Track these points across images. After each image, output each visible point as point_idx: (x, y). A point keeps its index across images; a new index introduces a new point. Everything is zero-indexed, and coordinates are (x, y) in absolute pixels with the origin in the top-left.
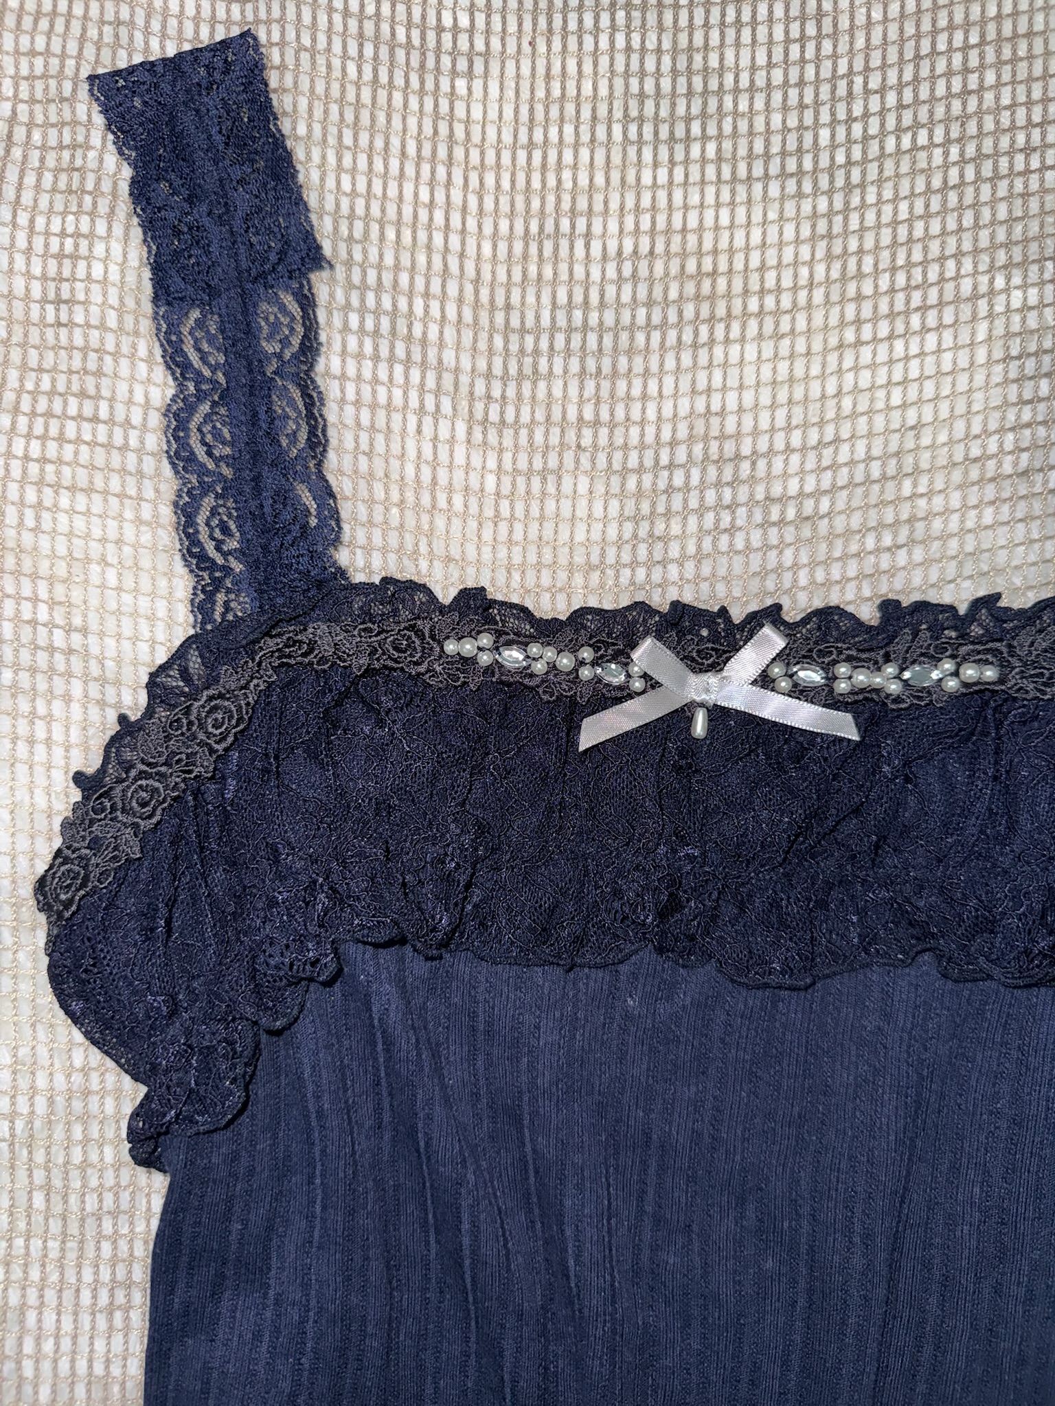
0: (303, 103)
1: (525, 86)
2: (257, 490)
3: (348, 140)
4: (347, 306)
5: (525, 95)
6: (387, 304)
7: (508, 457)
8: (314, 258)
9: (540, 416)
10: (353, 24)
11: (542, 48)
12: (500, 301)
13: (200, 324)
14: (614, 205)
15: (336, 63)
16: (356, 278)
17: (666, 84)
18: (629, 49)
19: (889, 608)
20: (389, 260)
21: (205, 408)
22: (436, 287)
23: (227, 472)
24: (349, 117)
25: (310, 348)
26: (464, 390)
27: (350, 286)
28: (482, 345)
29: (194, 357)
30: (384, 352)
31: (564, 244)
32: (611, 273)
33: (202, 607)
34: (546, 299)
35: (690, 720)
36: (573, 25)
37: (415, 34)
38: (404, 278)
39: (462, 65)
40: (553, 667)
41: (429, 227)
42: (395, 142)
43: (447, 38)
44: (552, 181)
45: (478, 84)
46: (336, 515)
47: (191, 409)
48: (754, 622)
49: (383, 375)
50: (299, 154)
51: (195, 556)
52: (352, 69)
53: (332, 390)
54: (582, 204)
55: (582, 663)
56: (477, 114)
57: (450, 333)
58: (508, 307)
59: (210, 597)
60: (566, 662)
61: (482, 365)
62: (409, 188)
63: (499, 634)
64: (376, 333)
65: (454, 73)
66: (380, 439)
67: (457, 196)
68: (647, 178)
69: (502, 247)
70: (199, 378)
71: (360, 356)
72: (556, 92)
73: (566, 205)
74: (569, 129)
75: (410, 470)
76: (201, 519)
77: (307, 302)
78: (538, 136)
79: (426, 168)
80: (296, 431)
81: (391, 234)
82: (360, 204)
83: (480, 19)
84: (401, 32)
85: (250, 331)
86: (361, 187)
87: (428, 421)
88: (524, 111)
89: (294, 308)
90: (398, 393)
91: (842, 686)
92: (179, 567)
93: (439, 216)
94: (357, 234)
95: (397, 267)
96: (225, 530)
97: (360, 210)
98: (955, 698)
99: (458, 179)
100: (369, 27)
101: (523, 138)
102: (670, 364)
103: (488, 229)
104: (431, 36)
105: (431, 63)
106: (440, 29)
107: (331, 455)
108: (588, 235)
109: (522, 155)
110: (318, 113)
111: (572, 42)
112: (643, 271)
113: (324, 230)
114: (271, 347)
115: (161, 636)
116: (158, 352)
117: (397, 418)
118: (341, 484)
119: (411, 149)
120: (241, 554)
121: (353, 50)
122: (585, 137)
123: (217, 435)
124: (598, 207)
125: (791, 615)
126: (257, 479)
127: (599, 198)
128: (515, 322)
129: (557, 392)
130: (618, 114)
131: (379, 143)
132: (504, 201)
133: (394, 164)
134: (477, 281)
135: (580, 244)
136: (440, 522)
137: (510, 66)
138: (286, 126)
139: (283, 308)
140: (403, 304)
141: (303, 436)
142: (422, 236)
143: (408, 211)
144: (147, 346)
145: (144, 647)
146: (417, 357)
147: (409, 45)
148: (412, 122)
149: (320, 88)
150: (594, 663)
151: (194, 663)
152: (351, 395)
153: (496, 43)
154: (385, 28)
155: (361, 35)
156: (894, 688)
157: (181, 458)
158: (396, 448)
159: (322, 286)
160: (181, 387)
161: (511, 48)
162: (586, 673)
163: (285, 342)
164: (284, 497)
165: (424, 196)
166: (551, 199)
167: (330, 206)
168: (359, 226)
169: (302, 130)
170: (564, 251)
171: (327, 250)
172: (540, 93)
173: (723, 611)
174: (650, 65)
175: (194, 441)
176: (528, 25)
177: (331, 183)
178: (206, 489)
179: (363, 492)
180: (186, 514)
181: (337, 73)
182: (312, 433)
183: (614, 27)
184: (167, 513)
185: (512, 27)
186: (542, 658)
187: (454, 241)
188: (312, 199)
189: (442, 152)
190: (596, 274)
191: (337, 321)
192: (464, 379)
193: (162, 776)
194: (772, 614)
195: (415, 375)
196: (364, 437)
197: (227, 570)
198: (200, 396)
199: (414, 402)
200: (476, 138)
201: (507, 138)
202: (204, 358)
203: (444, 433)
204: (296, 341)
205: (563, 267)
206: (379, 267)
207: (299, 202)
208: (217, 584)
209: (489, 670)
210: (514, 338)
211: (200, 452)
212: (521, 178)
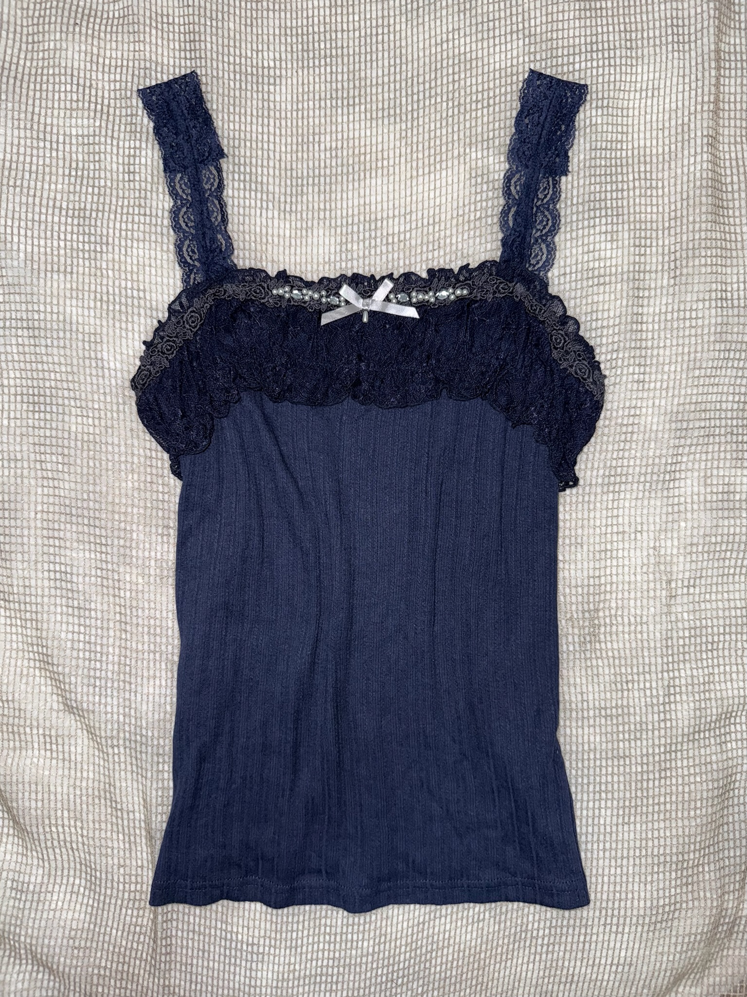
0: (215, 97)
1: (295, 87)
2: (204, 237)
3: (232, 110)
4: (234, 172)
5: (295, 91)
6: (248, 170)
7: (293, 223)
8: (221, 154)
9: (305, 208)
10: (232, 67)
11: (300, 73)
12: (289, 167)
13: (181, 178)
14: (328, 130)
15: (226, 82)
16: (237, 161)
17: (345, 84)
18: (331, 72)
19: (430, 271)
20: (248, 154)
21: (184, 209)
22: (265, 163)
23: (193, 232)
24: (232, 102)
25: (221, 186)
26: (277, 199)
27: (234, 164)
28: (283, 183)
29: (180, 191)
30: (248, 187)
31: (311, 145)
32: (328, 155)
33: (185, 280)
34: (305, 166)
35: (362, 316)
36: (311, 64)
37: (254, 70)
38: (254, 160)
39: (272, 81)
40: (311, 298)
41: (262, 141)
42: (249, 110)
43: (266, 71)
44: (306, 123)
45: (278, 88)
46: (231, 244)
47: (179, 210)
48: (383, 278)
49: (247, 195)
50: (214, 116)
51: (182, 262)
52: (232, 83)
53: (230, 202)
54: (317, 131)
55: (322, 296)
56: (278, 99)
57: (271, 180)
58: (292, 169)
59: (189, 277)
60: (316, 296)
61: (283, 190)
62: (254, 127)
63: (292, 287)
64: (245, 181)
65: (269, 84)
66: (247, 219)
67: (272, 130)
68: (340, 120)
69: (289, 147)
70: (182, 199)
71: (239, 189)
72: (306, 90)
73: (311, 131)
74: (311, 103)
75: (258, 230)
76: (184, 249)
77: (219, 170)
78: (300, 106)
79: (260, 119)
80: (216, 218)
81: (248, 144)
82: (237, 133)
83: (278, 63)
84: (249, 69)
85: (199, 181)
86: (237, 127)
87: (264, 211)
88: (295, 96)
89: (215, 172)
90: (253, 202)
91: (414, 300)
92: (177, 267)
93: (265, 137)
94: (237, 145)
95: (251, 157)
96: (193, 251)
97: (237, 136)
98: (454, 302)
99: (272, 123)
100: (237, 68)
101: (295, 107)
102: (351, 187)
103: (283, 141)
104: (260, 70)
105: (260, 80)
106: (263, 67)
107: (230, 225)
108: (319, 142)
109: (295, 113)
110: (220, 101)
111: (311, 70)
112: (339, 154)
113: (224, 143)
114: (207, 187)
115: (172, 292)
116: (167, 190)
117: (253, 211)
118: (234, 236)
119: (255, 113)
120: (199, 260)
121: (232, 77)
122: (317, 106)
123: (189, 218)
124: (323, 131)
125: (396, 276)
126: (204, 234)
127: (323, 128)
128: (294, 175)
129: (310, 199)
130: (328, 96)
131: (243, 111)
132: (289, 130)
133: (249, 118)
134: (280, 160)
135: (316, 146)
136: (270, 248)
137: (289, 80)
138: (209, 106)
139: (211, 173)
140: (254, 170)
141: (219, 218)
142: (260, 145)
143: (254, 135)
144: (162, 188)
145: (166, 297)
146: (259, 188)
147: (252, 74)
148: (254, 102)
149: (221, 91)
150: (327, 297)
151: (184, 300)
152: (236, 203)
153: (284, 72)
154: (243, 67)
155: (235, 71)
156: (432, 300)
157: (176, 227)
158: (253, 222)
159: (224, 164)
160: (175, 202)
161: (289, 75)
162: (324, 300)
163: (212, 185)
164: (214, 240)
165: (260, 130)
166: (305, 129)
167: (226, 135)
168: (237, 142)
169: (215, 107)
170: (311, 148)
171: (226, 151)
172: (300, 90)
173: (373, 276)
174: (340, 78)
175: (181, 222)
176: (295, 65)
177: (226, 126)
178: (186, 238)
179: (242, 238)
180: (179, 247)
181: (226, 85)
182: (223, 216)
183: (326, 65)
184: (172, 247)
185: (289, 66)
186: (309, 294)
187: (271, 146)
188: (219, 133)
189: (266, 114)
190: (323, 156)
191: (230, 177)
192: (277, 196)
193: (174, 342)
194: (390, 276)
195: (259, 195)
196: (241, 218)
197: (194, 266)
198: (182, 205)
199: (259, 205)
200: (278, 108)
201: (289, 107)
202: (183, 191)
203: (270, 215)
204: (216, 184)
205: (311, 154)
206: (245, 157)
207: (215, 134)
208: (191, 271)
209: (289, 300)
210: (294, 181)
211: (183, 225)
212: (294, 122)
